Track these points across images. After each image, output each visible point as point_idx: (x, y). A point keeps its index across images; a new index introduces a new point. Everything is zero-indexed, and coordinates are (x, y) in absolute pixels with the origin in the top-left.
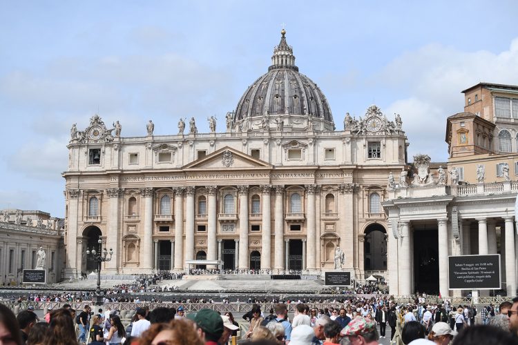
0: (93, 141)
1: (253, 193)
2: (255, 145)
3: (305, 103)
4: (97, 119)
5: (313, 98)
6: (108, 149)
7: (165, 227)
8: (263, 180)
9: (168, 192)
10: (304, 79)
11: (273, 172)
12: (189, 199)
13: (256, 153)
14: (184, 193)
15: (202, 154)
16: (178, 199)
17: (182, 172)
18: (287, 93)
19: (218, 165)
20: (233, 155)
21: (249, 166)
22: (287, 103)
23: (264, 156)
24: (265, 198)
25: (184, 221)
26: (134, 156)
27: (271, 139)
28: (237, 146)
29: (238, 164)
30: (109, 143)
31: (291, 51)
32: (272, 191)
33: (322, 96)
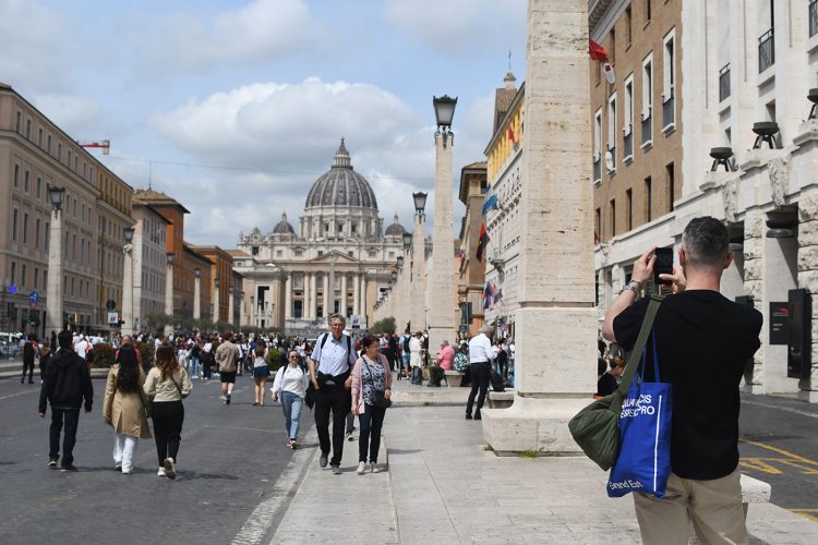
0: (255, 242)
1: (350, 276)
2: (351, 249)
3: (361, 197)
4: (256, 229)
5: (366, 193)
6: (264, 248)
7: (299, 293)
8: (356, 269)
9: (301, 274)
10: (359, 177)
11: (361, 265)
12: (313, 278)
13: (351, 253)
14: (310, 274)
15: (320, 253)
16: (306, 278)
17: (309, 263)
18: (348, 190)
19: (329, 260)
20: (338, 254)
21: (348, 262)
22: (348, 197)
23: (356, 255)
24: (356, 279)
25: (310, 290)
26: (280, 252)
27: (360, 246)
28: (341, 249)
29: (341, 260)
30: (265, 244)
31: (348, 154)
32: (360, 275)
33: (371, 190)
